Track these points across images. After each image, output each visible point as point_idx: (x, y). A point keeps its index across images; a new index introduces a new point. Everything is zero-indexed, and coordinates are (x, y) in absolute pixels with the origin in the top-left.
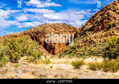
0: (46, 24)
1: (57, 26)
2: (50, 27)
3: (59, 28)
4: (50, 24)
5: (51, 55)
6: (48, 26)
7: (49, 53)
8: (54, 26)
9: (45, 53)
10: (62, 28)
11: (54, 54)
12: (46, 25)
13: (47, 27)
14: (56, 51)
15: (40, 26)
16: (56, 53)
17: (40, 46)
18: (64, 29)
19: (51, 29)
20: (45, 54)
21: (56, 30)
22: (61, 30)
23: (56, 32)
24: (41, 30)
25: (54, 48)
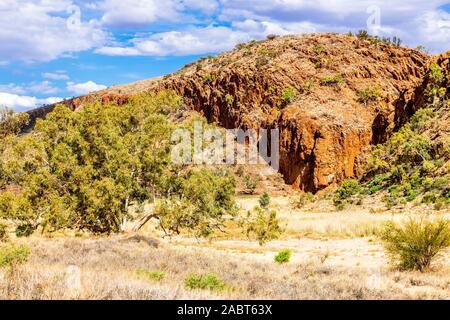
0: (272, 38)
1: (327, 48)
2: (290, 54)
3: (340, 57)
4: (292, 37)
5: (296, 194)
6: (284, 48)
7: (289, 181)
8: (310, 48)
9: (266, 182)
10: (351, 54)
11: (310, 186)
12: (273, 43)
13: (279, 53)
14: (324, 176)
15: (244, 50)
16: (325, 181)
18: (364, 62)
19: (298, 62)
20: (268, 186)
21: (320, 66)
22: (348, 69)
23: (321, 76)
24: (246, 66)
25: (311, 159)
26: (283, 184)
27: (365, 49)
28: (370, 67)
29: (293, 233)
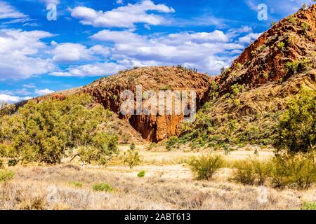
0: (136, 68)
1: (162, 73)
2: (145, 76)
3: (169, 77)
4: (146, 68)
5: (148, 143)
6: (142, 73)
7: (144, 137)
8: (154, 73)
9: (133, 138)
10: (174, 76)
11: (155, 140)
12: (137, 70)
13: (140, 75)
14: (161, 135)
15: (122, 74)
16: (161, 137)
17: (122, 121)
18: (180, 80)
19: (148, 80)
20: (134, 140)
21: (159, 82)
22: (171, 83)
23: (160, 86)
24: (123, 81)
25: (155, 126)
26: (141, 139)
27: (180, 74)
28: (183, 82)
29: (146, 162)
